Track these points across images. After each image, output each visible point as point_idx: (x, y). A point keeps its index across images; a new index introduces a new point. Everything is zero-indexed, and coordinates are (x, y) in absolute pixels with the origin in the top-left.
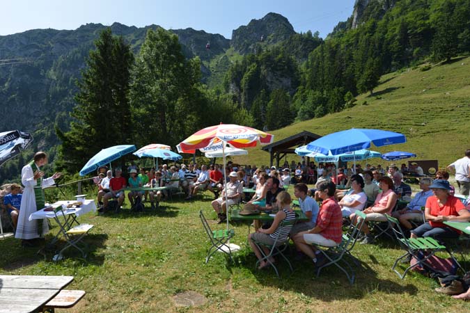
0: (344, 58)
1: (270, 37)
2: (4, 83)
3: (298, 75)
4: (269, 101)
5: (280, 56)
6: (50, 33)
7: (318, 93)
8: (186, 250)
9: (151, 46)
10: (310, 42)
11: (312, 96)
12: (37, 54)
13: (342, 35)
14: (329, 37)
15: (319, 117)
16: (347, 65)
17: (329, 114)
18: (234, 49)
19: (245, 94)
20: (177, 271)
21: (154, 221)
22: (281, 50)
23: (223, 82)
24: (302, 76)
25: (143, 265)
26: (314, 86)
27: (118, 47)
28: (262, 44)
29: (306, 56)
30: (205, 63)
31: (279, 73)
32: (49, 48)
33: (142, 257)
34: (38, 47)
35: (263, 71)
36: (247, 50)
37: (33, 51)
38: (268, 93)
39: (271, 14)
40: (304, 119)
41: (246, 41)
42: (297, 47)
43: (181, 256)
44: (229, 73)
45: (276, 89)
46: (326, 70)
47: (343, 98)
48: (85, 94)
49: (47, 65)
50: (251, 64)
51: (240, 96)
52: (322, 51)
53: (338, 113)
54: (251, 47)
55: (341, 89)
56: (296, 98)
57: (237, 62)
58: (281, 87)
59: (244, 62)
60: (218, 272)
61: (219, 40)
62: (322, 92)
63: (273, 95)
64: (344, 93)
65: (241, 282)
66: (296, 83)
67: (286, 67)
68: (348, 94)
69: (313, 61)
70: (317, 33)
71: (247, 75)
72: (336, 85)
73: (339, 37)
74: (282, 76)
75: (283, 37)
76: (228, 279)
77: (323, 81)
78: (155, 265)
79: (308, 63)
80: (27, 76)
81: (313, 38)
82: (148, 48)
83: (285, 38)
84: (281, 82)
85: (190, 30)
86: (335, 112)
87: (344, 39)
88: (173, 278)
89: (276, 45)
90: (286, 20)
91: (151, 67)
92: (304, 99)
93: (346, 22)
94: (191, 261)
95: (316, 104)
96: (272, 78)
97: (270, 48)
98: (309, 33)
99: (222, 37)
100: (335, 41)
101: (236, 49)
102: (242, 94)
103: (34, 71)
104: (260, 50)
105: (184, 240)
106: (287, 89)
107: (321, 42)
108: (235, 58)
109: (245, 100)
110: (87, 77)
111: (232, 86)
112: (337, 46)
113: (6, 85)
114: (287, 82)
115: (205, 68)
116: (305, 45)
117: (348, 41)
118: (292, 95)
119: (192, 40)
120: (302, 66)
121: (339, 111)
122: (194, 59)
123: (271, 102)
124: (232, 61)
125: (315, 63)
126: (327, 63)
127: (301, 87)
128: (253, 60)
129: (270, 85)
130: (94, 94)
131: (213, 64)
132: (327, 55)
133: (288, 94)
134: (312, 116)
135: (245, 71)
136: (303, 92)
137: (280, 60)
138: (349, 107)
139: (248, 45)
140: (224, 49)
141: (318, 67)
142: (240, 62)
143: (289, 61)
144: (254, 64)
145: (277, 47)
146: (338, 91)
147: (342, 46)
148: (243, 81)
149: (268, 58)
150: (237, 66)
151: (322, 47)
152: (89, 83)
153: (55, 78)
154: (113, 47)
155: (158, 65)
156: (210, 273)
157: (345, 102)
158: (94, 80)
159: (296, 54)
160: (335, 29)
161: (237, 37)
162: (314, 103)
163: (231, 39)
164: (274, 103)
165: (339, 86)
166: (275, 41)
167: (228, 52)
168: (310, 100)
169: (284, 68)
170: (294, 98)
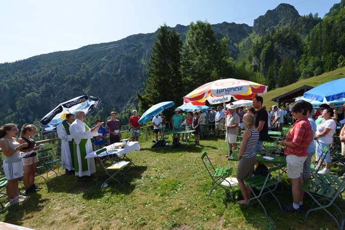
0: (338, 30)
1: (281, 21)
2: (118, 70)
3: (301, 46)
4: (280, 67)
5: (288, 34)
6: (140, 36)
7: (317, 58)
8: (197, 182)
9: (193, 34)
10: (311, 21)
11: (312, 61)
12: (134, 50)
13: (337, 14)
14: (326, 17)
15: (317, 75)
16: (340, 36)
17: (326, 73)
18: (255, 33)
19: (263, 64)
20: (183, 202)
21: (183, 156)
22: (289, 30)
23: (248, 56)
24: (305, 47)
25: (159, 195)
26: (314, 53)
27: (172, 37)
28: (275, 27)
29: (308, 32)
30: (235, 45)
31: (287, 46)
32: (140, 46)
33: (162, 187)
34: (134, 46)
35: (276, 46)
36: (265, 33)
37: (131, 48)
38: (279, 61)
39: (282, 4)
40: (305, 77)
41: (263, 26)
42: (301, 26)
43: (191, 187)
44: (252, 50)
45: (285, 58)
46: (324, 41)
47: (336, 60)
48: (152, 70)
49: (140, 57)
50: (267, 42)
51: (260, 65)
52: (321, 27)
53: (332, 72)
54: (267, 30)
55: (335, 53)
56: (300, 63)
57: (257, 42)
58: (289, 56)
59: (262, 41)
60: (215, 207)
61: (245, 28)
62: (320, 57)
63: (283, 63)
64: (337, 57)
65: (231, 220)
66: (300, 52)
67: (293, 42)
68: (340, 57)
69: (313, 35)
70: (317, 15)
71: (264, 50)
72: (331, 51)
73: (334, 15)
74: (290, 48)
75: (290, 20)
76: (221, 215)
77: (321, 49)
78: (168, 196)
79: (309, 37)
80: (129, 64)
81: (313, 18)
82: (191, 35)
83: (292, 20)
84: (289, 53)
85: (225, 23)
86: (330, 71)
87: (338, 16)
88: (177, 211)
89: (285, 27)
90: (293, 7)
91: (193, 48)
92: (306, 63)
93: (340, 4)
94: (198, 192)
95: (315, 67)
96: (282, 51)
97: (281, 29)
98: (311, 15)
99: (247, 26)
100: (331, 18)
101: (257, 33)
102: (261, 63)
103: (133, 61)
104: (274, 31)
105: (199, 173)
106: (294, 57)
107: (320, 20)
108: (256, 38)
109: (263, 68)
110: (153, 59)
111: (254, 59)
112: (333, 22)
113: (119, 70)
114: (293, 52)
115: (236, 48)
116: (307, 24)
117: (341, 17)
118: (297, 62)
119: (227, 30)
120: (305, 40)
121: (333, 70)
122: (223, 39)
123: (281, 67)
124: (254, 41)
125: (315, 37)
126: (324, 36)
127: (304, 55)
128: (268, 39)
129: (280, 56)
130: (158, 70)
131: (241, 45)
132: (324, 29)
133: (294, 61)
134: (312, 75)
135: (263, 47)
136: (305, 59)
137: (288, 37)
138: (341, 67)
139: (265, 29)
140: (248, 34)
141: (317, 39)
142: (260, 42)
143: (295, 37)
144: (270, 42)
145: (286, 28)
146: (333, 55)
147: (337, 22)
148: (262, 54)
149: (280, 36)
150: (257, 44)
151: (321, 24)
152: (155, 63)
153: (145, 64)
154: (168, 37)
155: (198, 46)
156: (208, 207)
157: (338, 64)
158: (157, 60)
159: (301, 32)
160: (331, 10)
161: (257, 24)
162: (314, 66)
163: (253, 26)
164: (284, 68)
165: (333, 52)
166: (284, 24)
167: (251, 35)
168: (311, 64)
169: (291, 43)
170: (298, 63)
